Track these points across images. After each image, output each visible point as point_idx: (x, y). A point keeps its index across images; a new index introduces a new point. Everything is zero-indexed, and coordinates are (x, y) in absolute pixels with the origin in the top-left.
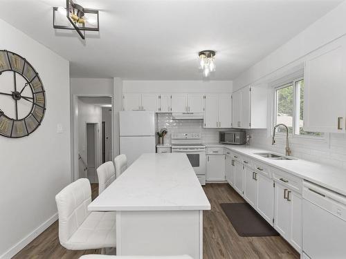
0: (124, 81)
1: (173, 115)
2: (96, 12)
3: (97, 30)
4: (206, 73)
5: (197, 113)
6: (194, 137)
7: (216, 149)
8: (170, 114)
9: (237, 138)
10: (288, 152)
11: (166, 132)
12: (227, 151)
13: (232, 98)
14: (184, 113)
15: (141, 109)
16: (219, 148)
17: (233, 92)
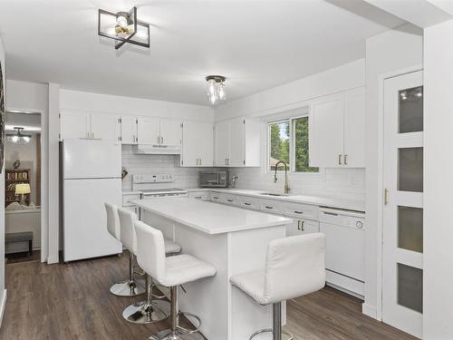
0: (61, 90)
1: (139, 147)
2: (148, 26)
3: (148, 46)
4: (213, 99)
5: (172, 146)
6: (165, 180)
7: (199, 194)
8: (135, 146)
9: (222, 178)
10: (287, 189)
11: (126, 173)
12: (213, 195)
13: (214, 128)
14: (154, 146)
15: (90, 137)
16: (203, 192)
17: (216, 123)
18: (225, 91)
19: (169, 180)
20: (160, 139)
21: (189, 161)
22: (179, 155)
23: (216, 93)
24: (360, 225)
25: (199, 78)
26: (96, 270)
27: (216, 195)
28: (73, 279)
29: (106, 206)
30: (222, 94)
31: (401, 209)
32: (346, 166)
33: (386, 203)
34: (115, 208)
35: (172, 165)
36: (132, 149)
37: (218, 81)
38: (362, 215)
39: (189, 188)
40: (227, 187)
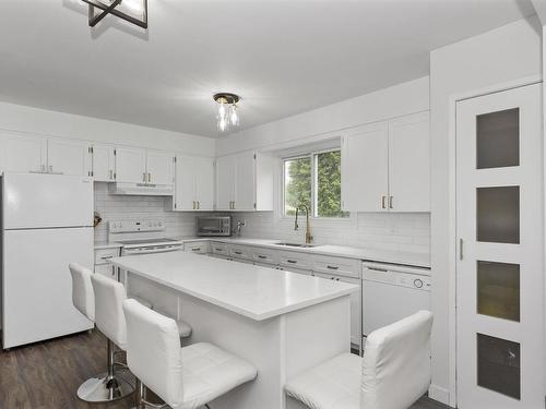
1: (118, 185)
3: (144, 25)
4: (223, 125)
5: (162, 186)
6: (149, 229)
7: (197, 245)
8: (111, 185)
9: (226, 225)
10: (309, 238)
11: (99, 220)
12: (215, 246)
13: (215, 164)
14: (139, 185)
15: (46, 170)
16: (202, 243)
17: (216, 157)
18: (239, 114)
19: (158, 228)
20: (146, 176)
21: (183, 204)
22: (171, 197)
23: (226, 116)
24: (419, 284)
25: (203, 95)
26: (55, 358)
27: (219, 246)
28: (16, 378)
29: (71, 269)
30: (234, 118)
31: (481, 265)
32: (391, 210)
33: (461, 257)
34: (87, 273)
35: (162, 209)
36: (107, 187)
37: (230, 101)
38: (427, 272)
39: (184, 237)
40: (230, 236)
